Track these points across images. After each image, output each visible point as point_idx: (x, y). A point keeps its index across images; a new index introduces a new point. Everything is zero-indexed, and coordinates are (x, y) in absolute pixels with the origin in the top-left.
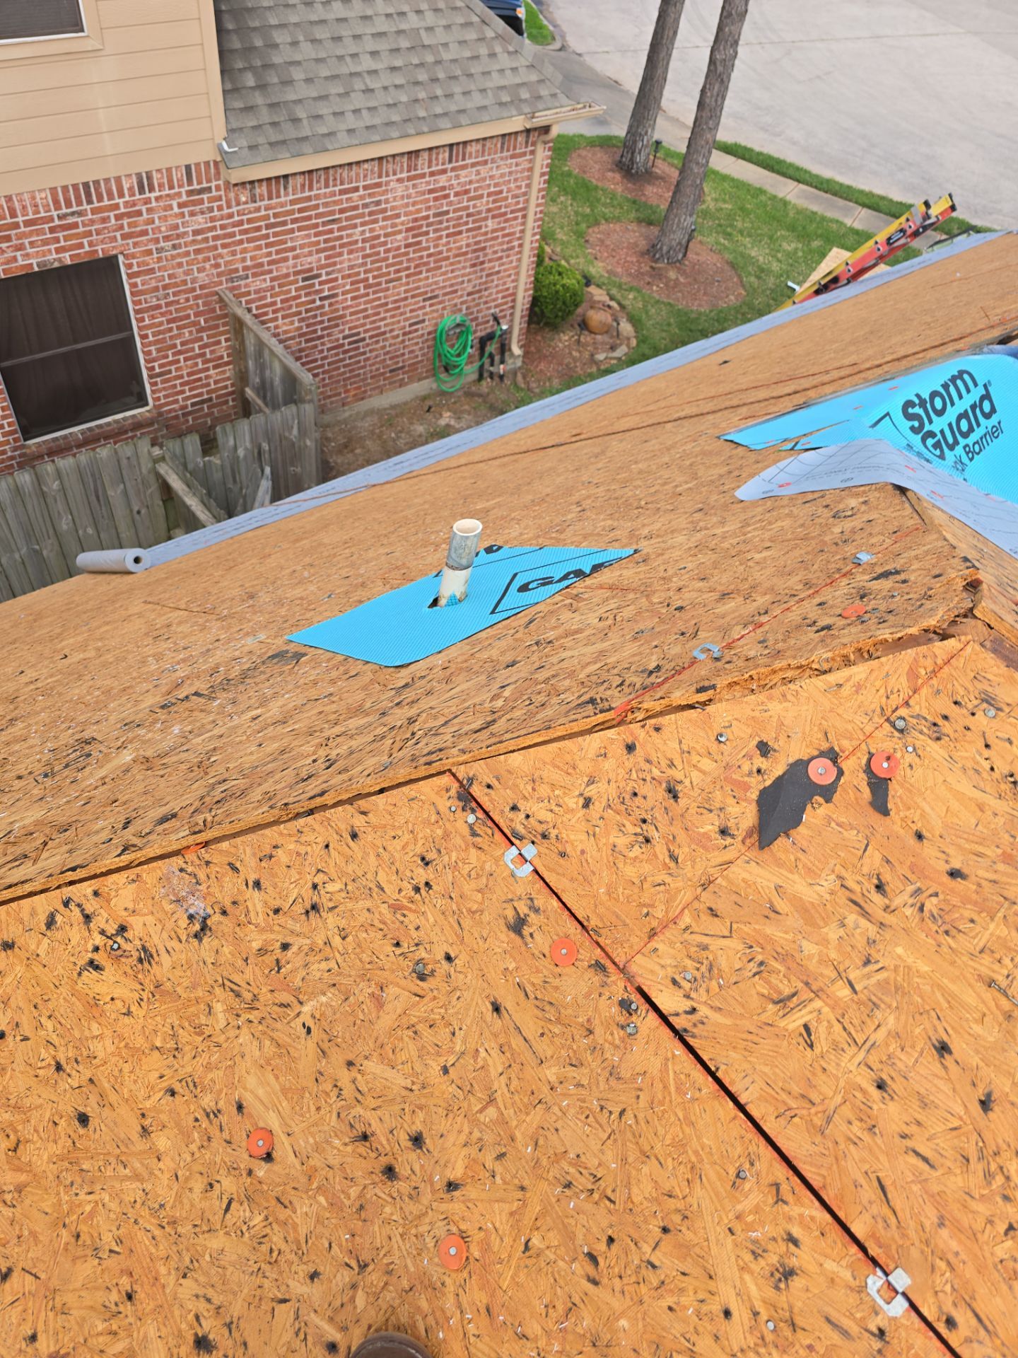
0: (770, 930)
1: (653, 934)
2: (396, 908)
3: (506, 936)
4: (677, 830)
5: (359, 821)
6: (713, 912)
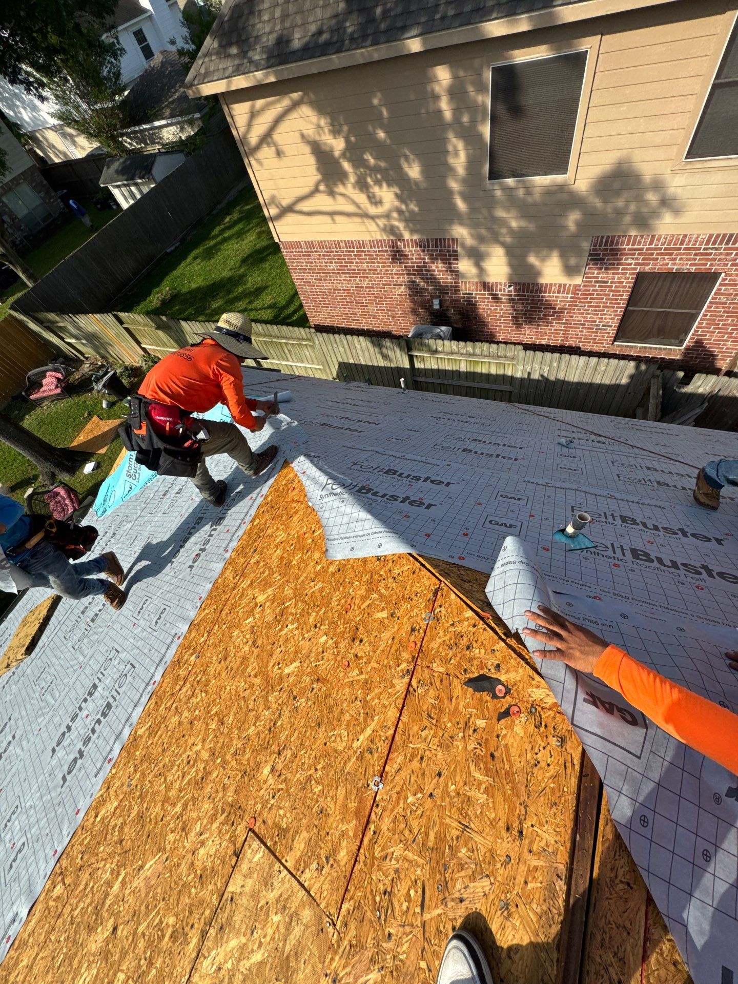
0: (446, 701)
1: (428, 667)
2: (403, 597)
3: (409, 629)
4: (459, 656)
5: (417, 571)
6: (442, 681)
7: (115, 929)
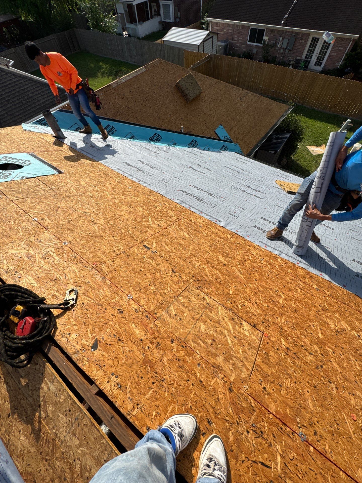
7: (225, 265)
